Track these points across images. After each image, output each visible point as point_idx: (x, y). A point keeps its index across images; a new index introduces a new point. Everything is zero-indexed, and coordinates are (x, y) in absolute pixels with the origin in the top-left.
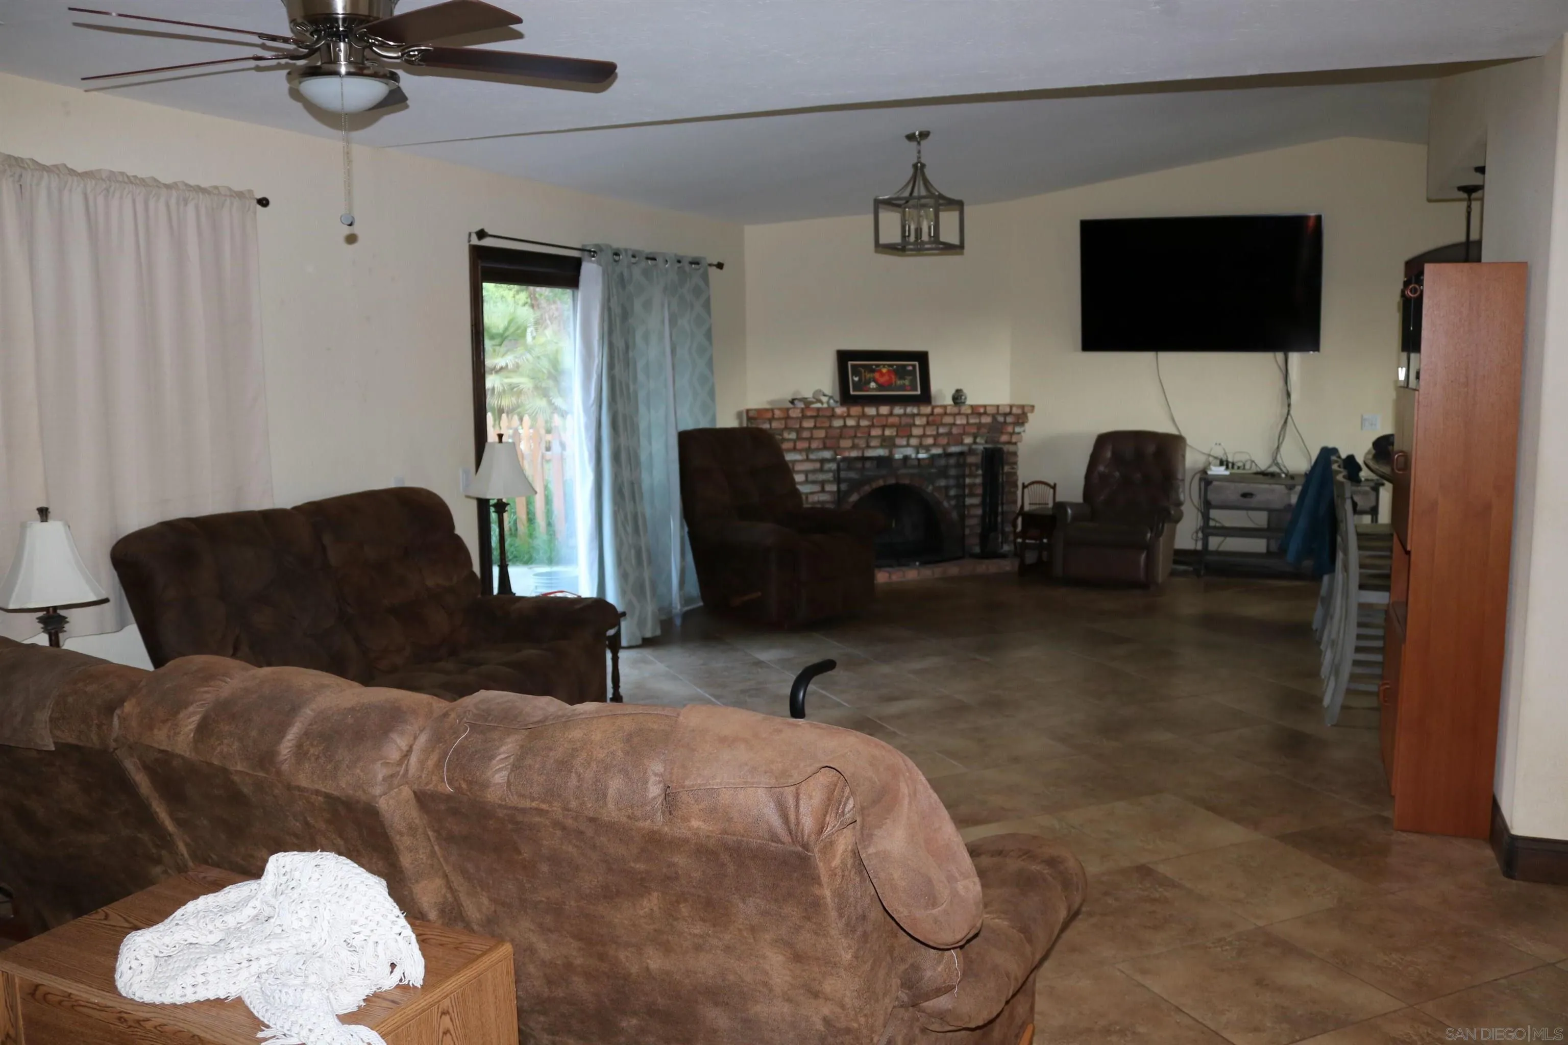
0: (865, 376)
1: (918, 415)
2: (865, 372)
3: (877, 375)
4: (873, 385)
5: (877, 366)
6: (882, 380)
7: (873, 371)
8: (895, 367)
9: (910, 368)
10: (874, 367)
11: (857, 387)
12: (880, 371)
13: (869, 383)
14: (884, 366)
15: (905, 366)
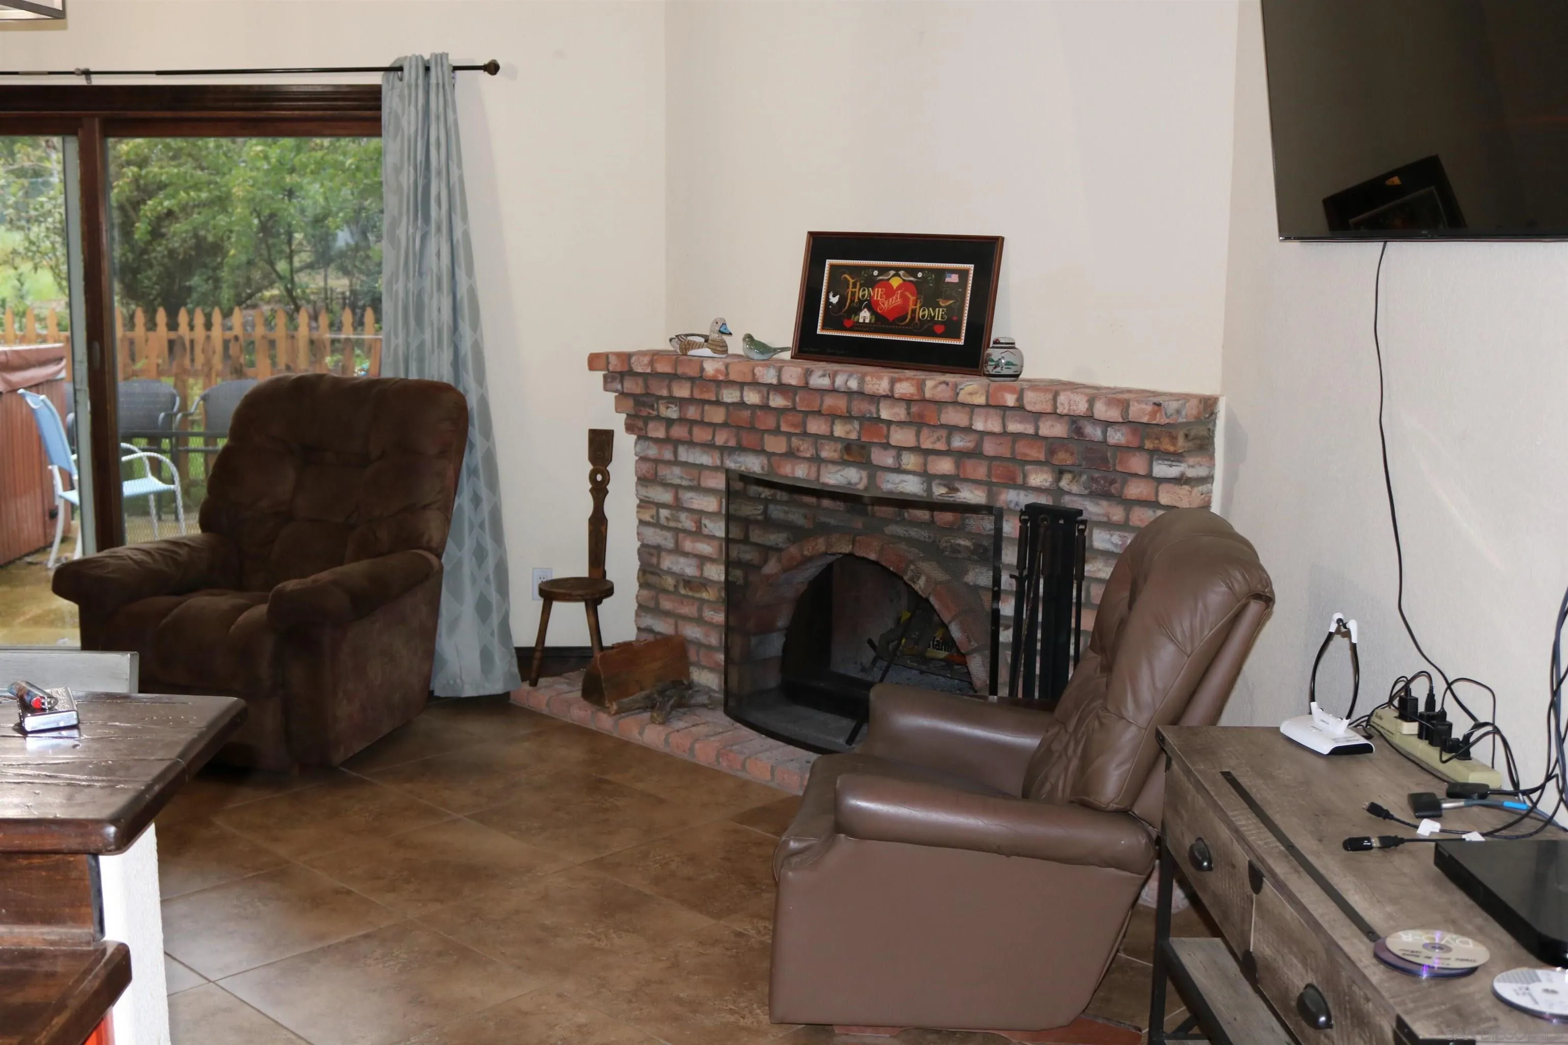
0: (853, 294)
1: (890, 397)
2: (854, 286)
3: (877, 294)
4: (865, 316)
5: (883, 270)
6: (887, 305)
7: (871, 283)
8: (920, 275)
9: (954, 278)
10: (876, 273)
11: (835, 318)
12: (886, 284)
13: (857, 311)
14: (897, 269)
15: (942, 273)
